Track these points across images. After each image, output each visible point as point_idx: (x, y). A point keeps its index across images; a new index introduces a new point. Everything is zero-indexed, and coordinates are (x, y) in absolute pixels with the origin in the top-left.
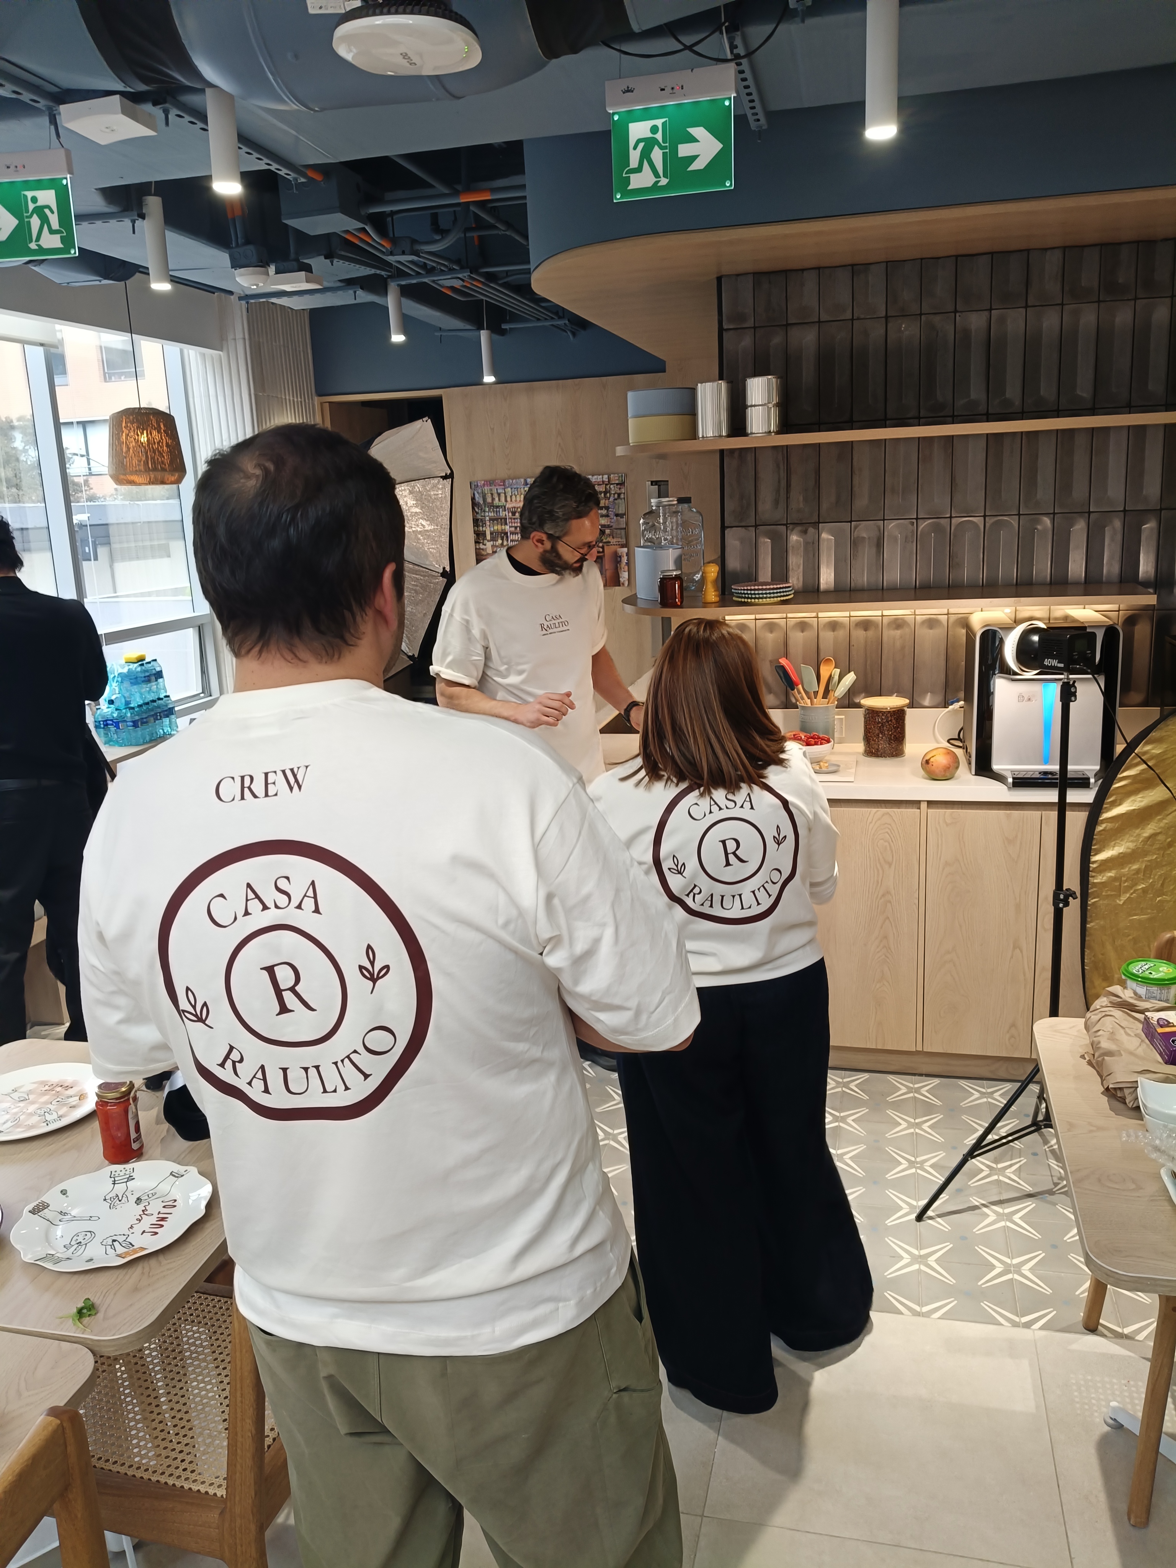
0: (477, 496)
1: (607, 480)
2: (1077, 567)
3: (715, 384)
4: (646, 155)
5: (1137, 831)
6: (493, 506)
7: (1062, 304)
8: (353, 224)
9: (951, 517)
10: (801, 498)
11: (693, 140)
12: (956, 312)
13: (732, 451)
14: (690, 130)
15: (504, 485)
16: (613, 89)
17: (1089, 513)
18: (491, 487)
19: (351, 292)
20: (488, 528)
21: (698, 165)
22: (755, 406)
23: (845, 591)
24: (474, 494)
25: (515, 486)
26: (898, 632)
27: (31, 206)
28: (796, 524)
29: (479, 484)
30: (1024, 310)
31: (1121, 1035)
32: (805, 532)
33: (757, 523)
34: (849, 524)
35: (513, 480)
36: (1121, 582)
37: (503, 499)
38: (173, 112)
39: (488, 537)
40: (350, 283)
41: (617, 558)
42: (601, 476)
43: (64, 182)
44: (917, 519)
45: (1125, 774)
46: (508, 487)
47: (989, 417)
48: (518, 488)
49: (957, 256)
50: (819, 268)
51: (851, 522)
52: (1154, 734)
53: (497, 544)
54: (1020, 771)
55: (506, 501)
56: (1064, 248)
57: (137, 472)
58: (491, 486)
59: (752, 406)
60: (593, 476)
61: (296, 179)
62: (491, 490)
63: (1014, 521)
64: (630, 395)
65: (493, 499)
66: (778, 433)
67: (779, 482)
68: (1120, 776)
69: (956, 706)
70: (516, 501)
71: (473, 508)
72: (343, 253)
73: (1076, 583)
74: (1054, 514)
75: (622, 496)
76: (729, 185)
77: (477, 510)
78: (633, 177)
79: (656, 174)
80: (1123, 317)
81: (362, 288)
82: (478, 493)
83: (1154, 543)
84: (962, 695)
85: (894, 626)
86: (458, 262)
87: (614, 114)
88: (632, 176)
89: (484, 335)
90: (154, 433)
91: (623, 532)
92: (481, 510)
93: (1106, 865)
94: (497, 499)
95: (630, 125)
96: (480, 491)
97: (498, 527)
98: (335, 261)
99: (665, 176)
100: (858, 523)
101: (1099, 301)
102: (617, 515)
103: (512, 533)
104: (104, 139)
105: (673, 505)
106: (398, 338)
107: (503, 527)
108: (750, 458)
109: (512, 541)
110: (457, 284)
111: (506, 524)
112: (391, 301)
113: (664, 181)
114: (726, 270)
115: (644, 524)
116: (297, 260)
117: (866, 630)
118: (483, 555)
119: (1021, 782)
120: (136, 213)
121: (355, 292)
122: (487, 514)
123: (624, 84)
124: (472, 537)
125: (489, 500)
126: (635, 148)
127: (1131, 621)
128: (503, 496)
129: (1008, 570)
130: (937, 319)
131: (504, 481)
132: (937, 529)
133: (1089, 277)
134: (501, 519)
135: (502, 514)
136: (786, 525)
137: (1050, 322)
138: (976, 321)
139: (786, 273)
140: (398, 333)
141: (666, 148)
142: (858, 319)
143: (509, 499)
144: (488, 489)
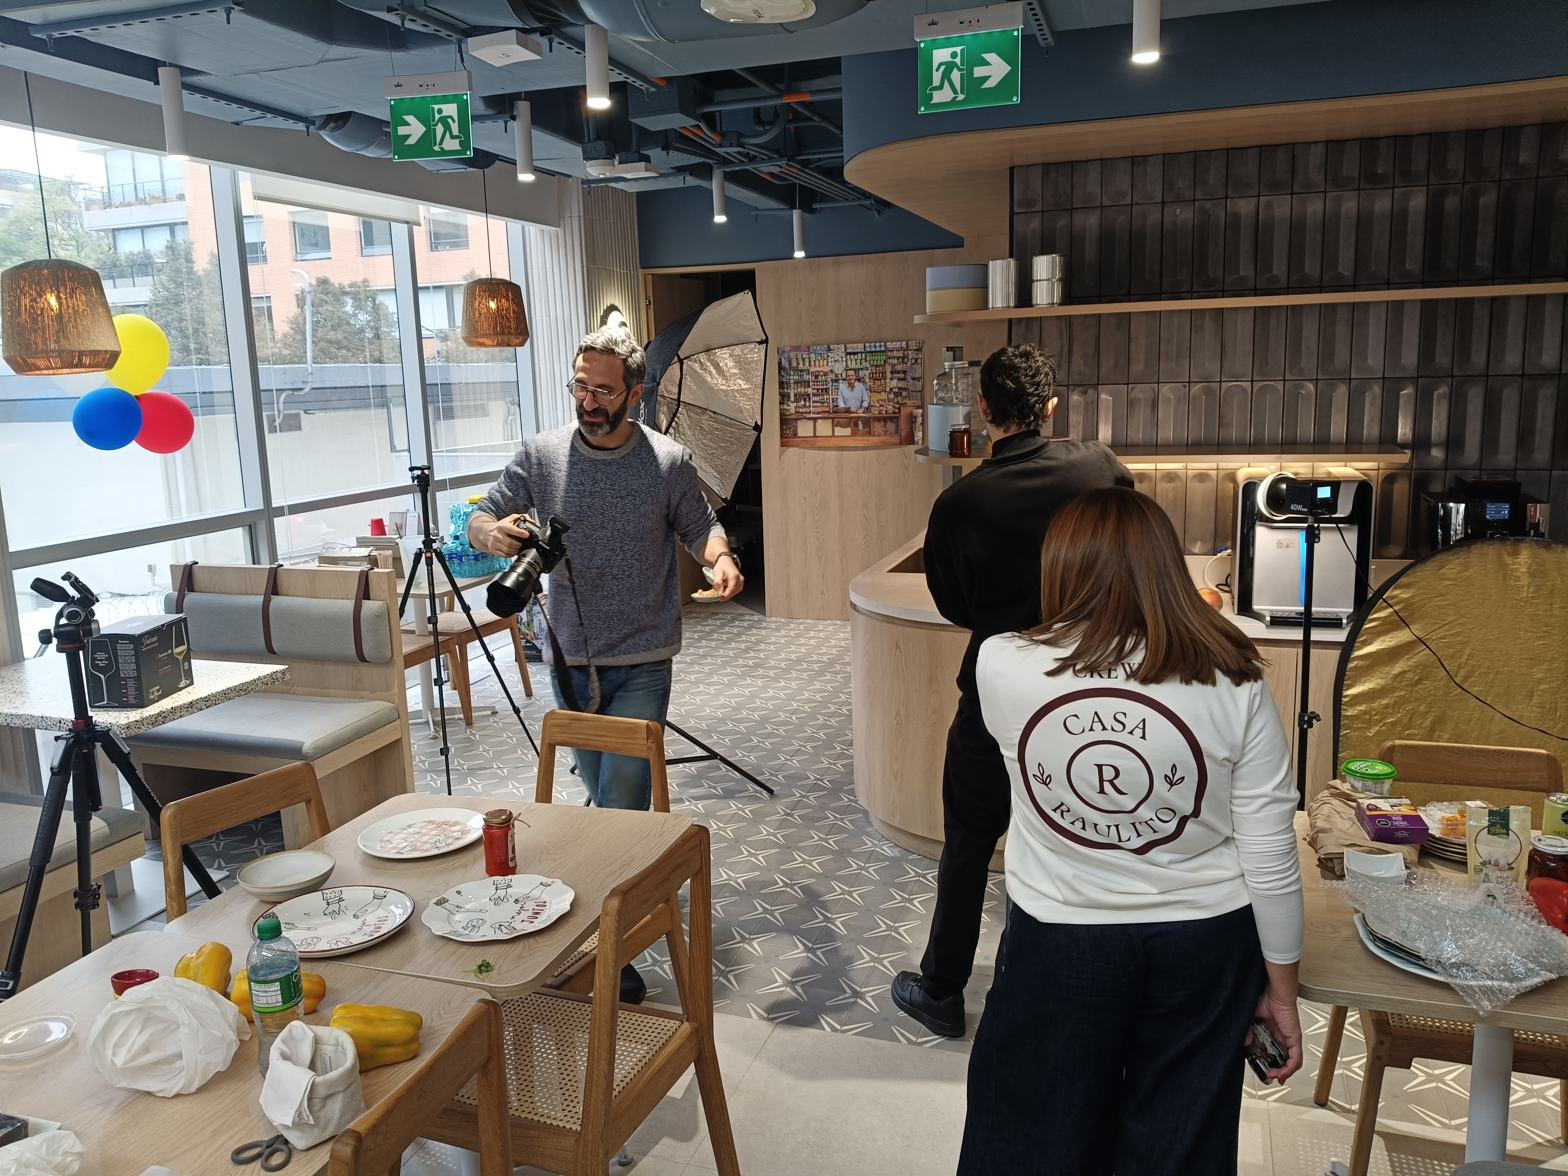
0: (783, 360)
1: (905, 346)
2: (1338, 429)
3: (1005, 261)
4: (946, 76)
5: (1387, 669)
6: (798, 370)
7: (1325, 192)
8: (690, 122)
9: (1221, 381)
10: (1082, 362)
11: (986, 63)
12: (1226, 198)
13: (1020, 320)
14: (985, 56)
15: (809, 351)
16: (920, 23)
17: (1350, 379)
19: (681, 177)
20: (793, 390)
21: (990, 84)
22: (1040, 280)
23: (1122, 446)
24: (781, 359)
25: (819, 352)
26: (1171, 485)
27: (437, 116)
28: (1076, 386)
29: (786, 350)
30: (1289, 197)
31: (1336, 819)
32: (1085, 393)
34: (1127, 386)
35: (817, 346)
36: (1380, 443)
37: (807, 363)
38: (557, 40)
39: (792, 399)
40: (680, 170)
41: (912, 419)
42: (899, 343)
43: (465, 97)
44: (1189, 382)
45: (1375, 616)
46: (813, 353)
47: (1256, 292)
48: (821, 354)
49: (1228, 149)
50: (1102, 160)
51: (1128, 384)
52: (1403, 580)
53: (800, 405)
54: (1277, 611)
55: (810, 365)
56: (1327, 142)
57: (485, 336)
58: (796, 352)
59: (1037, 281)
61: (647, 89)
62: (797, 355)
63: (1279, 386)
64: (928, 270)
65: (798, 364)
66: (1060, 304)
67: (1062, 348)
68: (1370, 617)
69: (1222, 555)
70: (819, 366)
71: (779, 372)
72: (677, 145)
73: (1338, 444)
74: (1317, 380)
75: (919, 361)
76: (1016, 100)
77: (783, 373)
78: (935, 94)
79: (955, 91)
80: (1382, 204)
81: (691, 175)
82: (785, 357)
83: (1411, 408)
84: (1229, 543)
85: (1167, 479)
86: (778, 151)
87: (921, 42)
88: (934, 92)
89: (796, 214)
90: (503, 301)
91: (919, 394)
92: (786, 373)
93: (1357, 699)
94: (801, 364)
95: (934, 51)
97: (801, 390)
98: (671, 152)
99: (962, 93)
100: (1135, 385)
101: (1359, 190)
102: (913, 379)
103: (814, 395)
104: (498, 63)
105: (965, 368)
106: (720, 219)
107: (806, 389)
108: (1036, 326)
109: (814, 402)
110: (775, 170)
111: (809, 386)
112: (715, 186)
113: (961, 97)
114: (1018, 161)
115: (938, 384)
116: (638, 152)
118: (786, 415)
119: (1277, 622)
120: (509, 116)
121: (684, 178)
122: (790, 377)
123: (930, 18)
124: (777, 398)
125: (794, 364)
126: (937, 70)
127: (1390, 479)
128: (807, 360)
129: (1273, 430)
130: (1208, 204)
131: (809, 347)
132: (1208, 392)
133: (1350, 167)
134: (805, 382)
135: (806, 377)
136: (1067, 386)
137: (1314, 207)
138: (1244, 206)
139: (1072, 165)
140: (721, 214)
141: (963, 70)
142: (1137, 204)
143: (812, 364)
144: (792, 354)
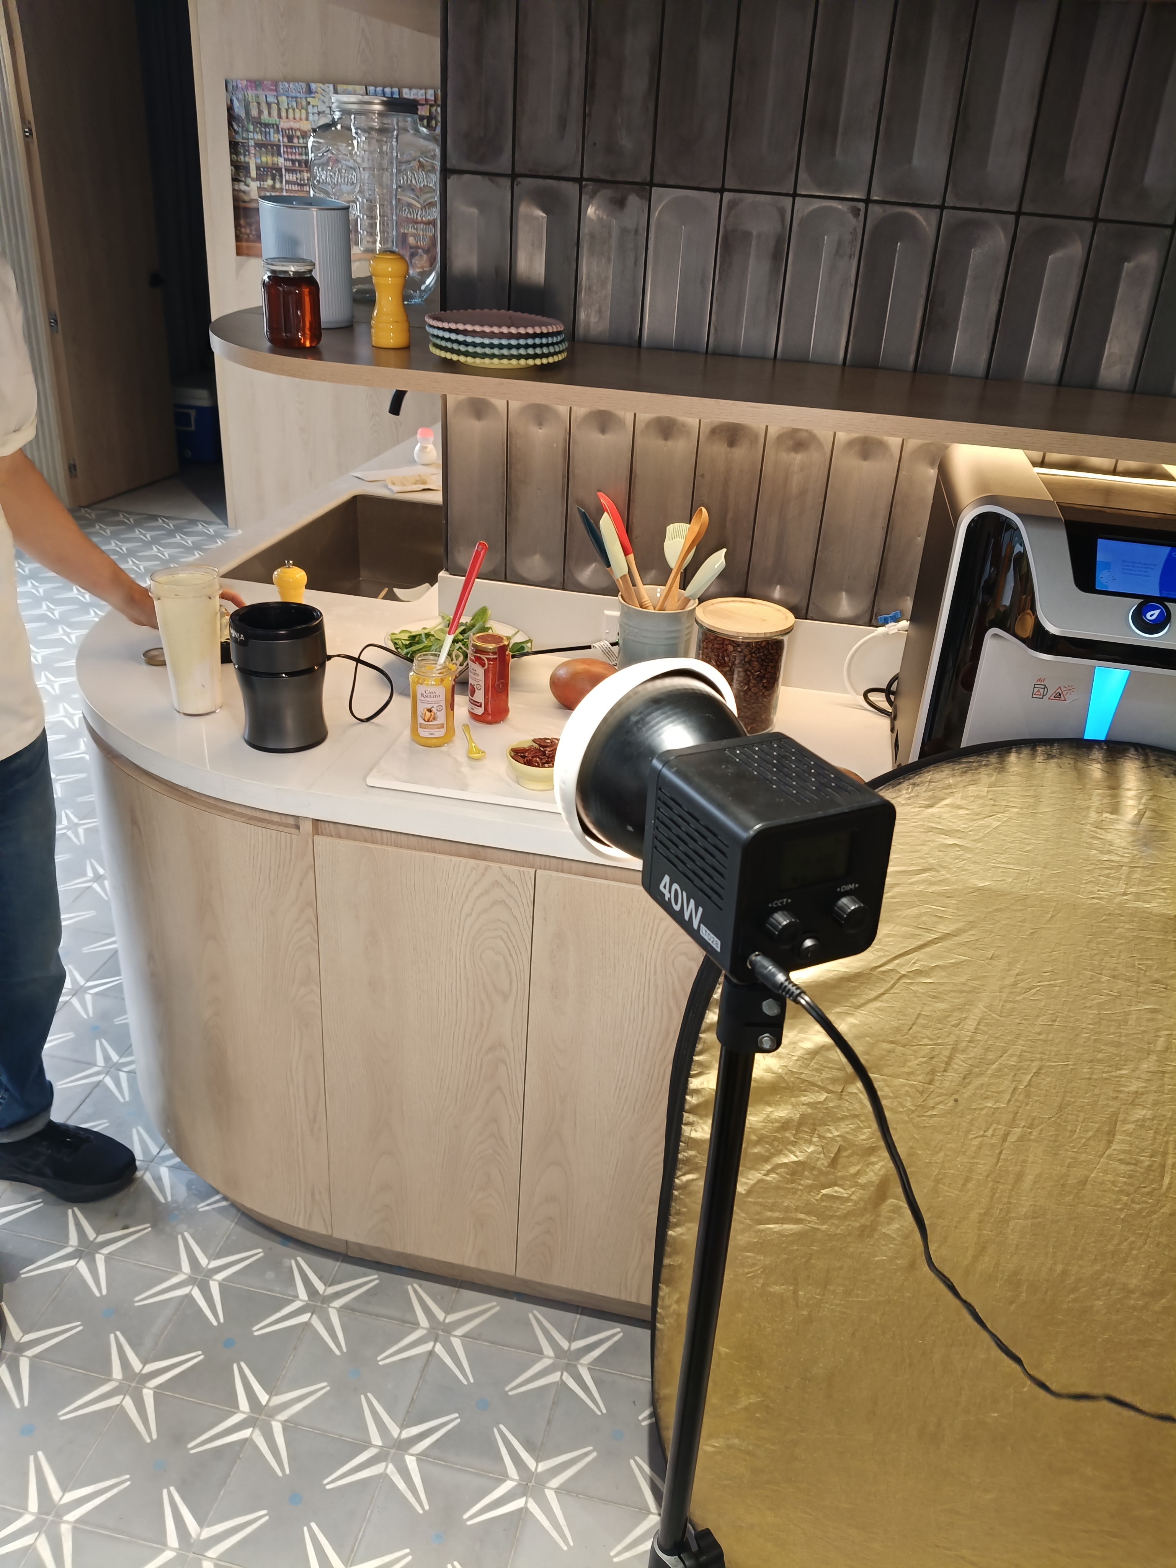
0: (236, 104)
1: (433, 98)
6: (261, 124)
15: (276, 90)
18: (256, 92)
20: (253, 159)
23: (696, 352)
24: (232, 101)
25: (294, 95)
28: (600, 182)
29: (240, 86)
32: (620, 203)
33: (517, 170)
34: (718, 195)
35: (288, 83)
37: (275, 113)
39: (253, 173)
42: (423, 91)
46: (283, 94)
48: (296, 98)
51: (722, 191)
53: (266, 187)
55: (280, 117)
58: (257, 90)
60: (411, 89)
62: (257, 96)
65: (260, 112)
67: (570, 73)
69: (892, 628)
70: (294, 118)
71: (230, 125)
77: (236, 127)
82: (238, 99)
85: (791, 443)
92: (243, 127)
94: (266, 112)
96: (241, 96)
97: (267, 159)
100: (738, 195)
103: (288, 170)
107: (275, 159)
109: (288, 182)
111: (279, 154)
117: (732, 443)
118: (244, 202)
122: (251, 135)
124: (227, 171)
125: (254, 112)
128: (274, 107)
131: (276, 84)
134: (272, 146)
135: (275, 137)
136: (579, 180)
143: (284, 114)
144: (251, 94)
